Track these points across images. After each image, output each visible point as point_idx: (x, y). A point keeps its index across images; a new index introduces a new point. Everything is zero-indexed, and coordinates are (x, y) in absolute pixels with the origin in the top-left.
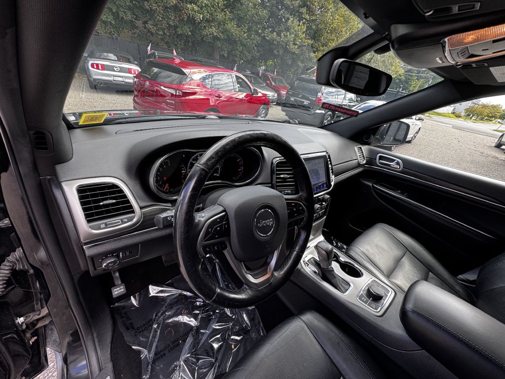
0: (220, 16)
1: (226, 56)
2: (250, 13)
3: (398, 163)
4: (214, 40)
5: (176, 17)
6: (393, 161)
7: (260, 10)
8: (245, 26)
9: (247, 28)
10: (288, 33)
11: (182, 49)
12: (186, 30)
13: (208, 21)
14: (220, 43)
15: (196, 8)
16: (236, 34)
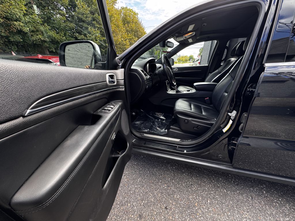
0: (42, 28)
1: (54, 51)
2: (62, 25)
3: (176, 69)
4: (42, 42)
5: (5, 30)
6: (174, 69)
7: (69, 23)
8: (61, 33)
9: (63, 34)
10: (91, 35)
11: (17, 51)
12: (18, 38)
13: (33, 31)
14: (47, 44)
15: (21, 24)
16: (57, 38)
